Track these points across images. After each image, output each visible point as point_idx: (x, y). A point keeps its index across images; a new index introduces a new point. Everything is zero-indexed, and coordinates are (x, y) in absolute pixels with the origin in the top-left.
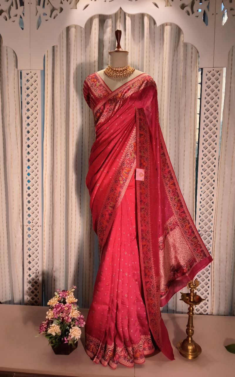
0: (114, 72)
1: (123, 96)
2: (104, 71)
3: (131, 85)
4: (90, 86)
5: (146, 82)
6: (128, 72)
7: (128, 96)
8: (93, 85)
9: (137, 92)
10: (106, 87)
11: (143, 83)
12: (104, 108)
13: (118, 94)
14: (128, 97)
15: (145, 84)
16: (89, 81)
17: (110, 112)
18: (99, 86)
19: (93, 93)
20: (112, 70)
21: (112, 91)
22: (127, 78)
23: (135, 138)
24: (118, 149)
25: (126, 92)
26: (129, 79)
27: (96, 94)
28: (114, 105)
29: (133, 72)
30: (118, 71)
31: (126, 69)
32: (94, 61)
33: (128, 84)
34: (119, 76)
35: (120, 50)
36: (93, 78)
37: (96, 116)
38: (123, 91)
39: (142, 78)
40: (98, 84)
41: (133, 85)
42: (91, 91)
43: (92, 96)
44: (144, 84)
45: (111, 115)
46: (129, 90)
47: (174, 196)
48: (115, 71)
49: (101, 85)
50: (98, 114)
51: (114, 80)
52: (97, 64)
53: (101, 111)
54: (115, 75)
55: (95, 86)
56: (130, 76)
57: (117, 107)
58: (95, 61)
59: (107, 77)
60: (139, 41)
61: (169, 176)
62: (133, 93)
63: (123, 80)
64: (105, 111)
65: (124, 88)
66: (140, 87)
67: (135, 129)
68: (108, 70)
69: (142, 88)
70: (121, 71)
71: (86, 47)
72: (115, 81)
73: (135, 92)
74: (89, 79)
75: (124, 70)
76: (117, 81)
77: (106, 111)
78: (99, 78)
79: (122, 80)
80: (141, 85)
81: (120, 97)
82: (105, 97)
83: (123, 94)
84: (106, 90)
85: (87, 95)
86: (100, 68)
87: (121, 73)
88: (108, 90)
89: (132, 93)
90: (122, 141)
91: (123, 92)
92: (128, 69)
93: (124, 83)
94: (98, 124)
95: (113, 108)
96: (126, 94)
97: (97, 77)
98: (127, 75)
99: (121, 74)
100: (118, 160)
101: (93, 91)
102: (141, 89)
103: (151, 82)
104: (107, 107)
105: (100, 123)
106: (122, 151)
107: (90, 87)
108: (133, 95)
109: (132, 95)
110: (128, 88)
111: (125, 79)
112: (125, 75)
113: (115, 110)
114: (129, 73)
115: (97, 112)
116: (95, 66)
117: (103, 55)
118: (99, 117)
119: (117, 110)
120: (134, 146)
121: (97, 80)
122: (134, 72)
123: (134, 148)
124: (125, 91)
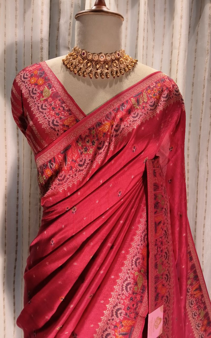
0: (89, 65)
1: (116, 131)
2: (63, 61)
3: (133, 100)
4: (26, 96)
5: (166, 93)
6: (122, 66)
7: (130, 130)
8: (35, 94)
9: (150, 118)
10: (68, 102)
11: (160, 95)
12: (65, 159)
13: (101, 123)
14: (130, 134)
15: (166, 97)
16: (24, 82)
17: (80, 171)
18: (51, 96)
19: (33, 117)
20: (84, 59)
21: (87, 112)
22: (121, 80)
23: (145, 236)
24: (102, 272)
25: (122, 120)
26: (128, 83)
27: (41, 120)
28: (91, 151)
29: (134, 67)
30: (97, 62)
31: (118, 59)
32: (40, 40)
33: (126, 98)
34: (101, 74)
35: (104, 9)
36: (36, 76)
37: (43, 173)
38: (116, 115)
39: (156, 83)
40: (47, 92)
41: (138, 101)
42: (29, 109)
43: (31, 123)
44: (162, 99)
45: (84, 178)
46: (129, 112)
47: (199, 310)
48: (91, 61)
49: (54, 96)
50: (49, 172)
51: (89, 84)
52: (46, 45)
53: (55, 166)
54: (91, 71)
55: (39, 97)
56: (127, 76)
57: (99, 159)
58: (42, 40)
59: (71, 76)
60: (127, 10)
61: (192, 276)
62: (142, 124)
63: (111, 86)
64: (66, 168)
65: (116, 106)
66: (155, 105)
67: (144, 215)
68: (74, 59)
69: (160, 108)
70: (106, 62)
71: (25, 12)
72: (93, 86)
73: (146, 121)
74: (25, 78)
75: (112, 61)
76: (96, 87)
77: (71, 168)
78: (50, 76)
79: (108, 86)
80: (158, 100)
81: (108, 131)
82: (66, 129)
83: (115, 124)
84: (69, 110)
85: (19, 115)
86: (53, 54)
87: (107, 66)
88: (74, 110)
89: (139, 123)
90: (112, 248)
91: (114, 119)
92: (122, 59)
93: (115, 95)
94: (49, 197)
95: (88, 161)
96: (122, 126)
97: (46, 74)
98: (120, 72)
99: (108, 69)
100: (102, 302)
101: (34, 109)
102: (158, 112)
103: (176, 95)
104: (73, 156)
105: (53, 195)
106: (113, 277)
107: (26, 99)
108: (143, 128)
109: (139, 127)
110: (127, 106)
111: (116, 83)
112: (117, 72)
113: (94, 166)
114: (125, 70)
115: (45, 166)
116: (42, 48)
117: (58, 29)
118: (50, 180)
119: (100, 168)
120: (143, 259)
121: (47, 81)
122: (137, 66)
123: (143, 264)
124: (119, 116)
